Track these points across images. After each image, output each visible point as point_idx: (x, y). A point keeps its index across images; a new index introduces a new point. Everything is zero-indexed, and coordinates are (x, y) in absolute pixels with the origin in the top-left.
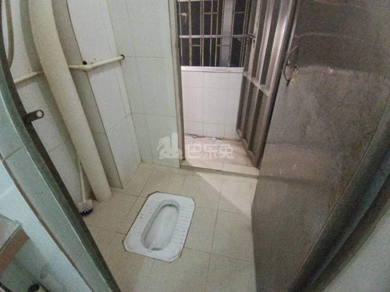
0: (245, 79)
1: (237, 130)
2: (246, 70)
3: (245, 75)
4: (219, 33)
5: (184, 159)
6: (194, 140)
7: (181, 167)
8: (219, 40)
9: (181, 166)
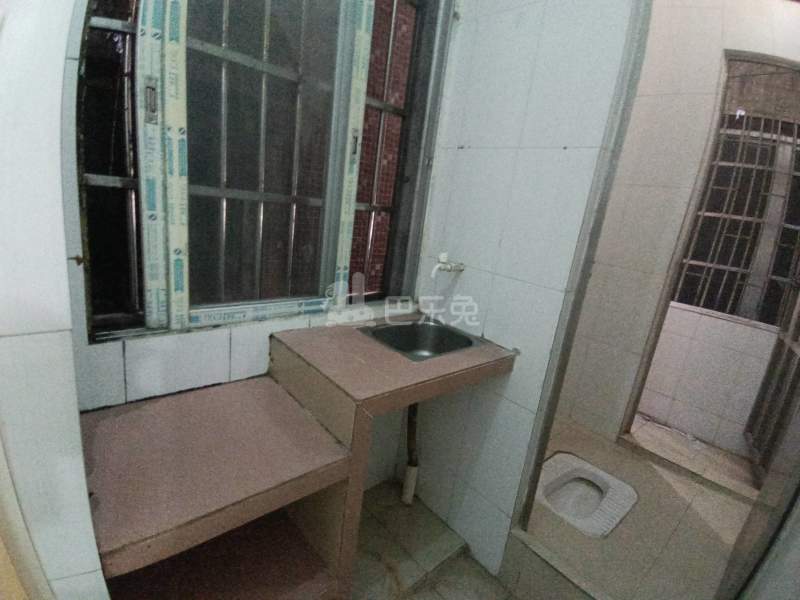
0: (780, 344)
1: (744, 434)
2: (785, 329)
3: (782, 338)
4: (747, 266)
5: (628, 431)
6: (644, 422)
7: (619, 441)
8: (744, 277)
9: (619, 438)
